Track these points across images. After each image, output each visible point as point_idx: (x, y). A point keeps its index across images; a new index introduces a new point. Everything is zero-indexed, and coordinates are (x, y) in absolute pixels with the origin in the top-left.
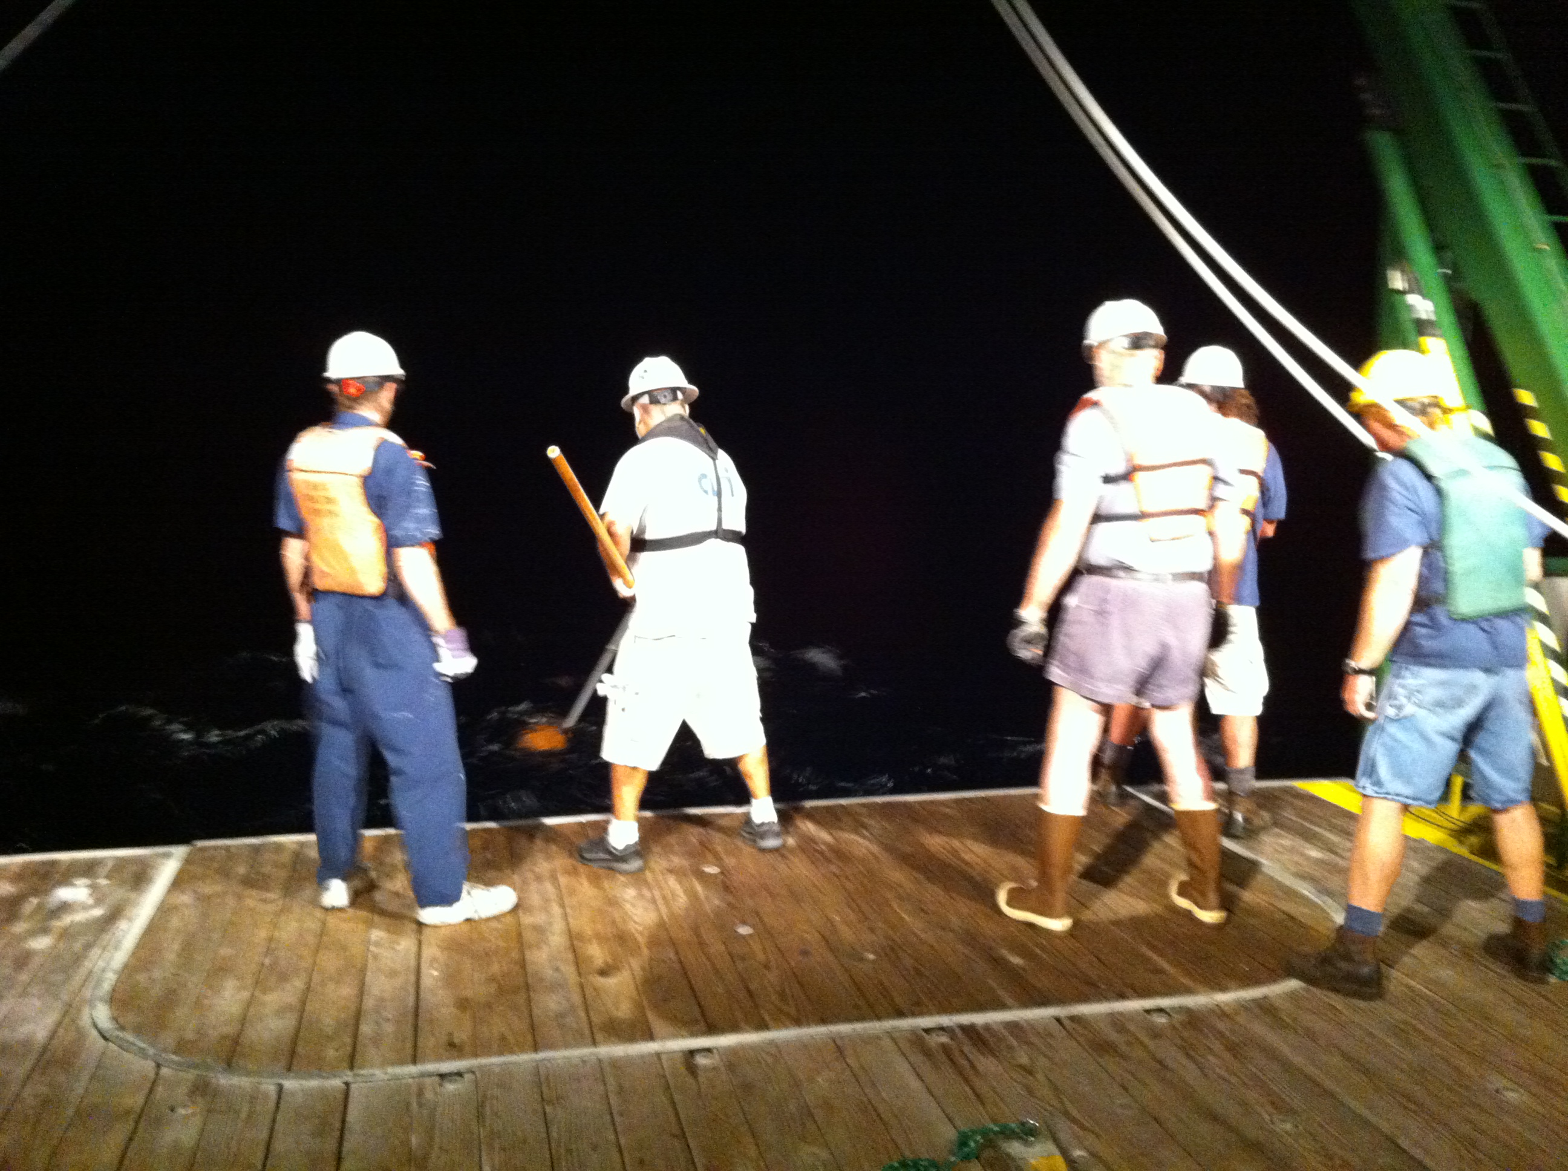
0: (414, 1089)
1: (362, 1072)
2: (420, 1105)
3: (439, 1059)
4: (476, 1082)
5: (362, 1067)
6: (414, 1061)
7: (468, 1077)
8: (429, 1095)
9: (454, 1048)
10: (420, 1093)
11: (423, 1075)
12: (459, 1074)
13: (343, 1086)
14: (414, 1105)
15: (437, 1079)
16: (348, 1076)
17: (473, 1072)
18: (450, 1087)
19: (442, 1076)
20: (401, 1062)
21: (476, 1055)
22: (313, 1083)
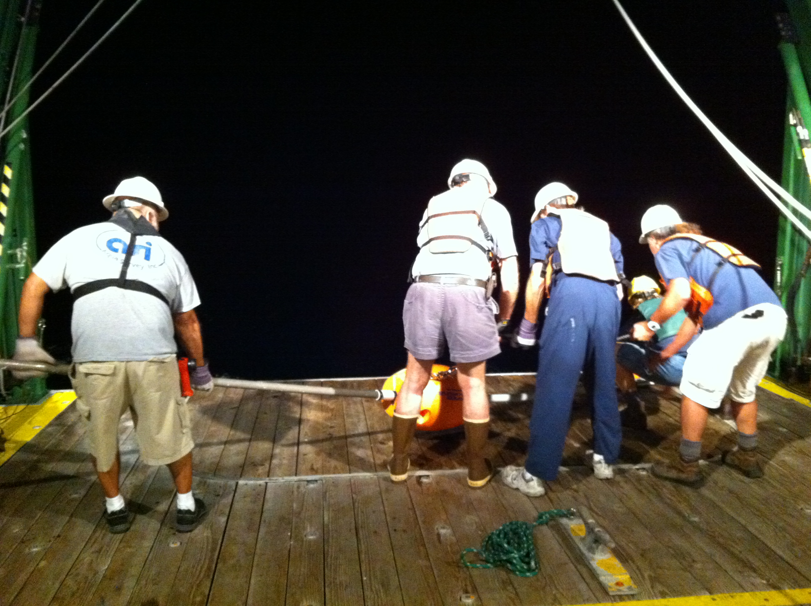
0: (296, 486)
1: (274, 478)
2: (299, 492)
3: (307, 474)
4: (323, 484)
5: (273, 476)
6: (296, 475)
7: (319, 482)
8: (302, 489)
9: (313, 470)
10: (298, 487)
11: (300, 481)
12: (316, 481)
13: (265, 484)
14: (296, 493)
15: (306, 483)
16: (267, 480)
17: (322, 480)
18: (312, 486)
19: (309, 482)
20: (290, 475)
21: (323, 473)
22: (251, 482)
